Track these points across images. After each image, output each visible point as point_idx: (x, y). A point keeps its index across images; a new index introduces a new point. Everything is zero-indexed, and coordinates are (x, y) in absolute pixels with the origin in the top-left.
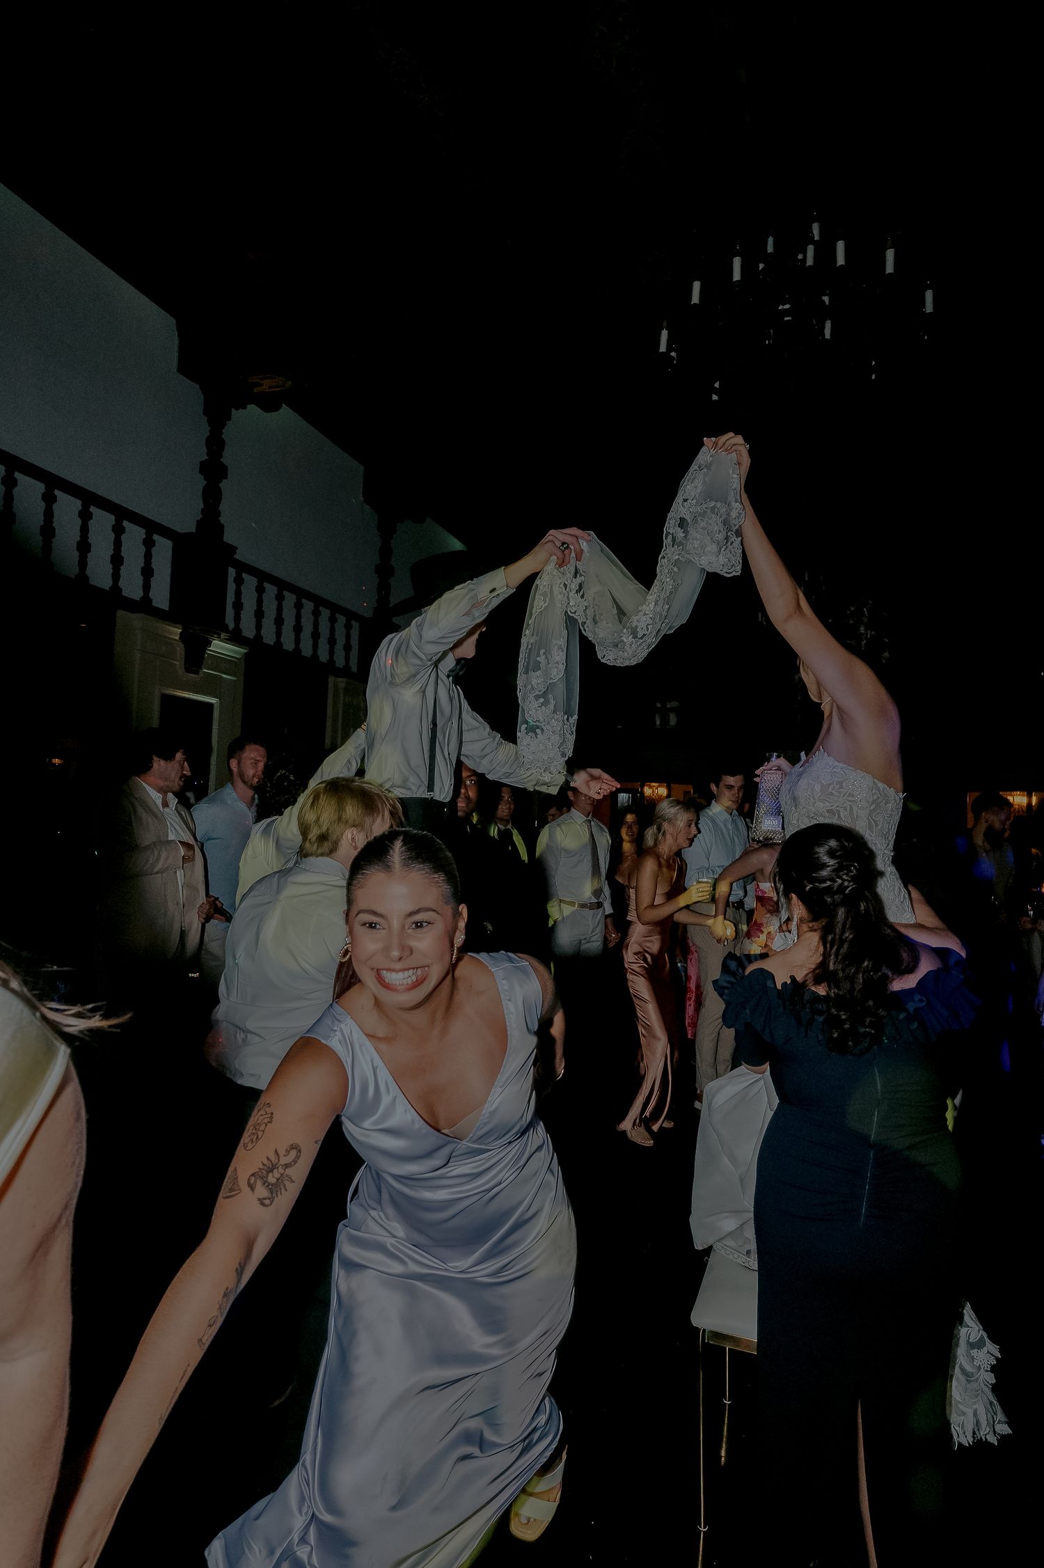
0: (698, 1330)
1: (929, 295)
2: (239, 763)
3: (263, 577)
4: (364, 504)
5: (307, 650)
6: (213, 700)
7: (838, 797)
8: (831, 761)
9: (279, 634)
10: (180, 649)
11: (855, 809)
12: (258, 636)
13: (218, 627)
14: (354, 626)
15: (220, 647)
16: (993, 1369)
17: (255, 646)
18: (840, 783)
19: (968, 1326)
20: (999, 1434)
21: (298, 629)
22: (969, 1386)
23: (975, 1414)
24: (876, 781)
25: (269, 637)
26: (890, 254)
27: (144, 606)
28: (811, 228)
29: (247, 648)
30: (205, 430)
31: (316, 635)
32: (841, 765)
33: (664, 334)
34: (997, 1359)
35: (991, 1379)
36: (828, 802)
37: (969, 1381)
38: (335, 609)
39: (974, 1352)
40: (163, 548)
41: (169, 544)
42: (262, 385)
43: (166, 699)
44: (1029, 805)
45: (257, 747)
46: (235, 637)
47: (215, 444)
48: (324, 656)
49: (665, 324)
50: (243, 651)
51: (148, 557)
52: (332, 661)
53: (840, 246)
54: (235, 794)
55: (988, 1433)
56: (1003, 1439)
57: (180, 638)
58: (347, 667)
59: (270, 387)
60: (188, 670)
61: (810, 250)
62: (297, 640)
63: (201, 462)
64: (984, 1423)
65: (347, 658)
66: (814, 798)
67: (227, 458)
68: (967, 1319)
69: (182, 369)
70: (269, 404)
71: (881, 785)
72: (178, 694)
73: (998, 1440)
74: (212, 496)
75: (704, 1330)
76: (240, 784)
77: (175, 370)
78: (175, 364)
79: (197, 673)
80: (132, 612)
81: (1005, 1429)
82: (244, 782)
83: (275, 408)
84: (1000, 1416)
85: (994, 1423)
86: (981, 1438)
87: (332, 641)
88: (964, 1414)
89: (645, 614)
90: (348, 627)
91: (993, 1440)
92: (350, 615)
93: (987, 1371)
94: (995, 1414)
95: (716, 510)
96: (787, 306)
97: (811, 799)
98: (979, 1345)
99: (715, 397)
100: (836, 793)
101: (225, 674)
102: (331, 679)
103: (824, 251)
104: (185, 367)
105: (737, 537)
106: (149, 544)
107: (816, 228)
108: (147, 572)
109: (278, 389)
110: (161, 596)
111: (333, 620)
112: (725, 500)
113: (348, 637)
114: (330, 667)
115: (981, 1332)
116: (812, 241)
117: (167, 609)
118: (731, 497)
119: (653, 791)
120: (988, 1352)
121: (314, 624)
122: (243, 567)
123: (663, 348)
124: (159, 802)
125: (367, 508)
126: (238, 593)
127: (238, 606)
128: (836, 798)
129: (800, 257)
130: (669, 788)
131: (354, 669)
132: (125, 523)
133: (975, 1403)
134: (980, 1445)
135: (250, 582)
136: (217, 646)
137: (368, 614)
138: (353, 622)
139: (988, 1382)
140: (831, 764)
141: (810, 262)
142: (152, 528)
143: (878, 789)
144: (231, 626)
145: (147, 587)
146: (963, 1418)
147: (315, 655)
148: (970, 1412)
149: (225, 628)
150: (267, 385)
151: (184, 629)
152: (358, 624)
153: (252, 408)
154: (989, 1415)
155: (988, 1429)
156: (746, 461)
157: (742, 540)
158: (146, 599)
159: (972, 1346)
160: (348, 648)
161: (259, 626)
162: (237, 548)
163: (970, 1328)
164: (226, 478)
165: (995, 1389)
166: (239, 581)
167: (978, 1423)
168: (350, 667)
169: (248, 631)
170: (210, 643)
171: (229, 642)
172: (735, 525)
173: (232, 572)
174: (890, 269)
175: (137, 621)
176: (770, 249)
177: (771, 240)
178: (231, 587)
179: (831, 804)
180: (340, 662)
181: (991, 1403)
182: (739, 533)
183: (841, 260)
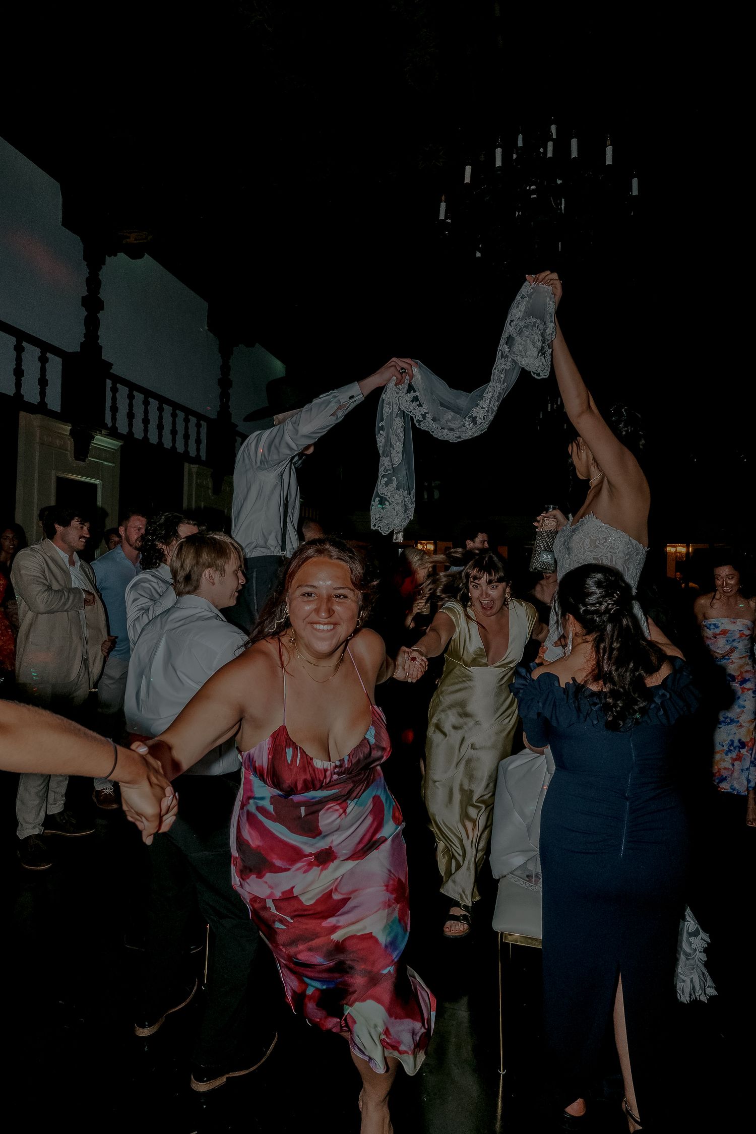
0: (497, 933)
1: (635, 182)
2: (126, 530)
3: (133, 387)
4: (209, 332)
5: (168, 444)
6: (97, 482)
7: (603, 549)
8: (598, 522)
9: (146, 430)
10: (70, 444)
11: (614, 559)
12: (130, 433)
13: (100, 425)
14: (202, 425)
15: (101, 441)
16: (706, 951)
17: (128, 439)
18: (605, 539)
19: (688, 921)
20: (708, 995)
21: (160, 427)
22: (687, 962)
23: (692, 981)
24: (631, 538)
25: (138, 433)
26: (609, 150)
27: (41, 408)
28: (550, 128)
29: (123, 442)
30: (85, 272)
31: (174, 432)
32: (606, 526)
33: (443, 206)
34: (708, 943)
35: (704, 957)
36: (596, 552)
37: (687, 959)
38: (188, 412)
39: (692, 939)
40: (55, 365)
41: (59, 360)
42: (129, 238)
43: (60, 480)
44: (688, 552)
45: (140, 517)
46: (113, 433)
47: (94, 283)
48: (180, 448)
49: (443, 198)
50: (120, 444)
51: (43, 370)
52: (186, 452)
53: (574, 142)
54: (123, 553)
55: (701, 994)
56: (711, 998)
57: (70, 434)
58: (198, 456)
59: (136, 240)
60: (77, 458)
61: (550, 145)
62: (160, 436)
63: (83, 297)
64: (698, 987)
65: (198, 450)
66: (584, 549)
67: (103, 295)
68: (688, 918)
69: (66, 223)
70: (135, 253)
71: (634, 542)
72: (70, 477)
73: (708, 1000)
74: (92, 324)
75: (502, 933)
76: (126, 546)
77: (60, 224)
78: (60, 220)
79: (84, 461)
80: (32, 414)
81: (712, 992)
82: (131, 545)
83: (140, 256)
84: (710, 982)
85: (705, 987)
86: (696, 998)
87: (186, 437)
88: (684, 981)
89: (482, 408)
90: (198, 426)
91: (704, 999)
92: (200, 417)
93: (701, 952)
94: (706, 981)
95: (537, 325)
96: (533, 187)
97: (582, 550)
98: (695, 934)
99: (478, 254)
100: (601, 546)
101: (106, 461)
102: (186, 465)
103: (562, 146)
104: (67, 222)
105: (549, 349)
106: (43, 360)
107: (553, 129)
108: (43, 382)
109: (142, 241)
110: (54, 402)
111: (187, 421)
112: (542, 319)
113: (198, 433)
114: (186, 457)
115: (696, 925)
116: (550, 138)
117: (59, 411)
118: (548, 318)
119: (423, 547)
120: (702, 939)
121: (172, 424)
122: (117, 379)
123: (442, 216)
124: (66, 560)
125: (211, 335)
126: (114, 399)
127: (114, 409)
128: (601, 550)
129: (542, 150)
130: (435, 545)
131: (204, 458)
132: (24, 344)
133: (691, 974)
134: (696, 1003)
135: (123, 390)
136: (98, 440)
137: (213, 416)
138: (202, 422)
139: (702, 960)
140: (598, 525)
141: (550, 154)
142: (45, 348)
143: (632, 544)
144: (110, 425)
145: (43, 394)
146: (683, 984)
147: (174, 447)
148: (688, 980)
149: (105, 426)
150: (132, 238)
151: (72, 426)
152: (206, 424)
153: (121, 255)
154: (702, 982)
155: (700, 992)
156: (559, 292)
157: (552, 351)
158: (43, 403)
159: (691, 935)
160: (198, 441)
161: (131, 425)
162: (112, 365)
163: (690, 923)
164: (103, 310)
165: (707, 965)
166: (114, 390)
167: (694, 988)
168: (201, 456)
169: (123, 428)
170: (93, 438)
171: (108, 437)
172: (548, 341)
173: (109, 383)
174: (609, 161)
175: (36, 420)
176: (520, 143)
177: (520, 137)
178: (109, 395)
179: (597, 554)
180: (193, 453)
181: (703, 974)
182: (550, 346)
183: (574, 154)
